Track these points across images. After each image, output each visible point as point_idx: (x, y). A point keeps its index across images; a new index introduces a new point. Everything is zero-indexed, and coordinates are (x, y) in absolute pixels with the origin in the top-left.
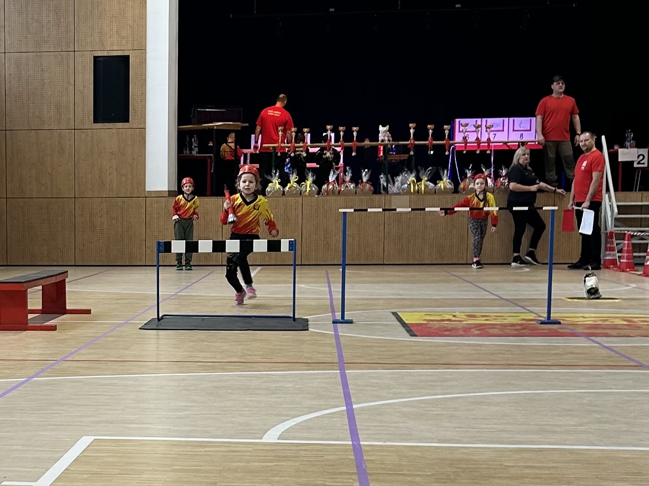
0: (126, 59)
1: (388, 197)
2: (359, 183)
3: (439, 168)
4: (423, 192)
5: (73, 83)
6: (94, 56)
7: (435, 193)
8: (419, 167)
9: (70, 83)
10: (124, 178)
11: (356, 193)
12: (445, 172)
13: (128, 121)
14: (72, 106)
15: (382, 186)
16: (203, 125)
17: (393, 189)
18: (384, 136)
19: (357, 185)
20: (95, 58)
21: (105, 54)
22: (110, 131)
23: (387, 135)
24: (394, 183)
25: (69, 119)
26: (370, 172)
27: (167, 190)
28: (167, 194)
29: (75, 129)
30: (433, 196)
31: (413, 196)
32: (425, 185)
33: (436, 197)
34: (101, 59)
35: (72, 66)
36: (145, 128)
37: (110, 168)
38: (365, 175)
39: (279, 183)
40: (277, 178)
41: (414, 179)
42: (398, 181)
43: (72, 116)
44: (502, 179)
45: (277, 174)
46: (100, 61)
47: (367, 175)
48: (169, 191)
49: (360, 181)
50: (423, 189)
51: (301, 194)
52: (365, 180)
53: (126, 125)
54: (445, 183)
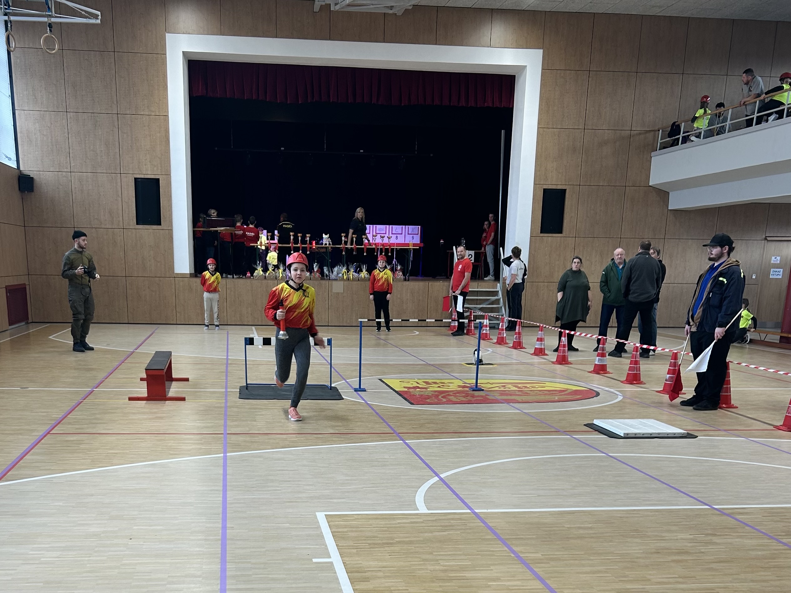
0: (158, 180)
1: (330, 282)
2: (312, 272)
3: (360, 263)
4: (351, 279)
5: (120, 196)
6: (135, 178)
7: (359, 280)
8: (349, 263)
9: (118, 196)
10: (159, 264)
11: (311, 279)
12: (364, 266)
13: (160, 224)
14: (120, 212)
15: (325, 274)
16: (211, 229)
17: (333, 276)
18: (326, 241)
19: (311, 273)
20: (135, 179)
21: (142, 176)
22: (147, 231)
23: (328, 240)
24: (332, 272)
25: (119, 221)
26: (319, 265)
27: (189, 273)
28: (189, 276)
29: (123, 229)
30: (357, 282)
31: (346, 282)
32: (353, 275)
33: (359, 282)
34: (139, 180)
35: (119, 184)
36: (172, 230)
37: (149, 256)
38: (316, 267)
39: (262, 270)
40: (260, 267)
41: (345, 270)
42: (335, 271)
43: (121, 219)
44: (397, 272)
45: (261, 264)
46: (139, 181)
47: (317, 267)
48: (190, 274)
49: (313, 271)
50: (351, 277)
51: (276, 279)
52: (316, 270)
53: (159, 227)
54: (364, 274)
